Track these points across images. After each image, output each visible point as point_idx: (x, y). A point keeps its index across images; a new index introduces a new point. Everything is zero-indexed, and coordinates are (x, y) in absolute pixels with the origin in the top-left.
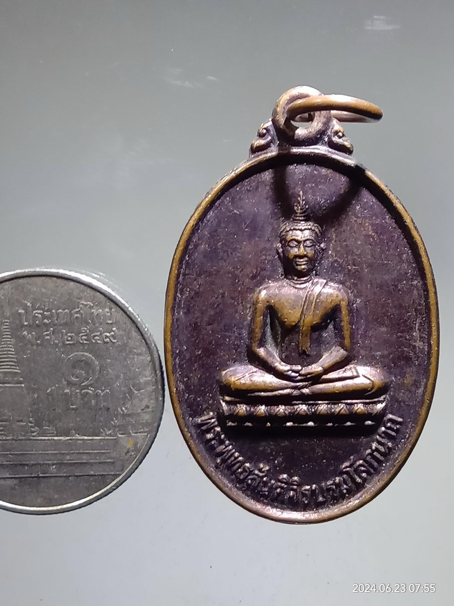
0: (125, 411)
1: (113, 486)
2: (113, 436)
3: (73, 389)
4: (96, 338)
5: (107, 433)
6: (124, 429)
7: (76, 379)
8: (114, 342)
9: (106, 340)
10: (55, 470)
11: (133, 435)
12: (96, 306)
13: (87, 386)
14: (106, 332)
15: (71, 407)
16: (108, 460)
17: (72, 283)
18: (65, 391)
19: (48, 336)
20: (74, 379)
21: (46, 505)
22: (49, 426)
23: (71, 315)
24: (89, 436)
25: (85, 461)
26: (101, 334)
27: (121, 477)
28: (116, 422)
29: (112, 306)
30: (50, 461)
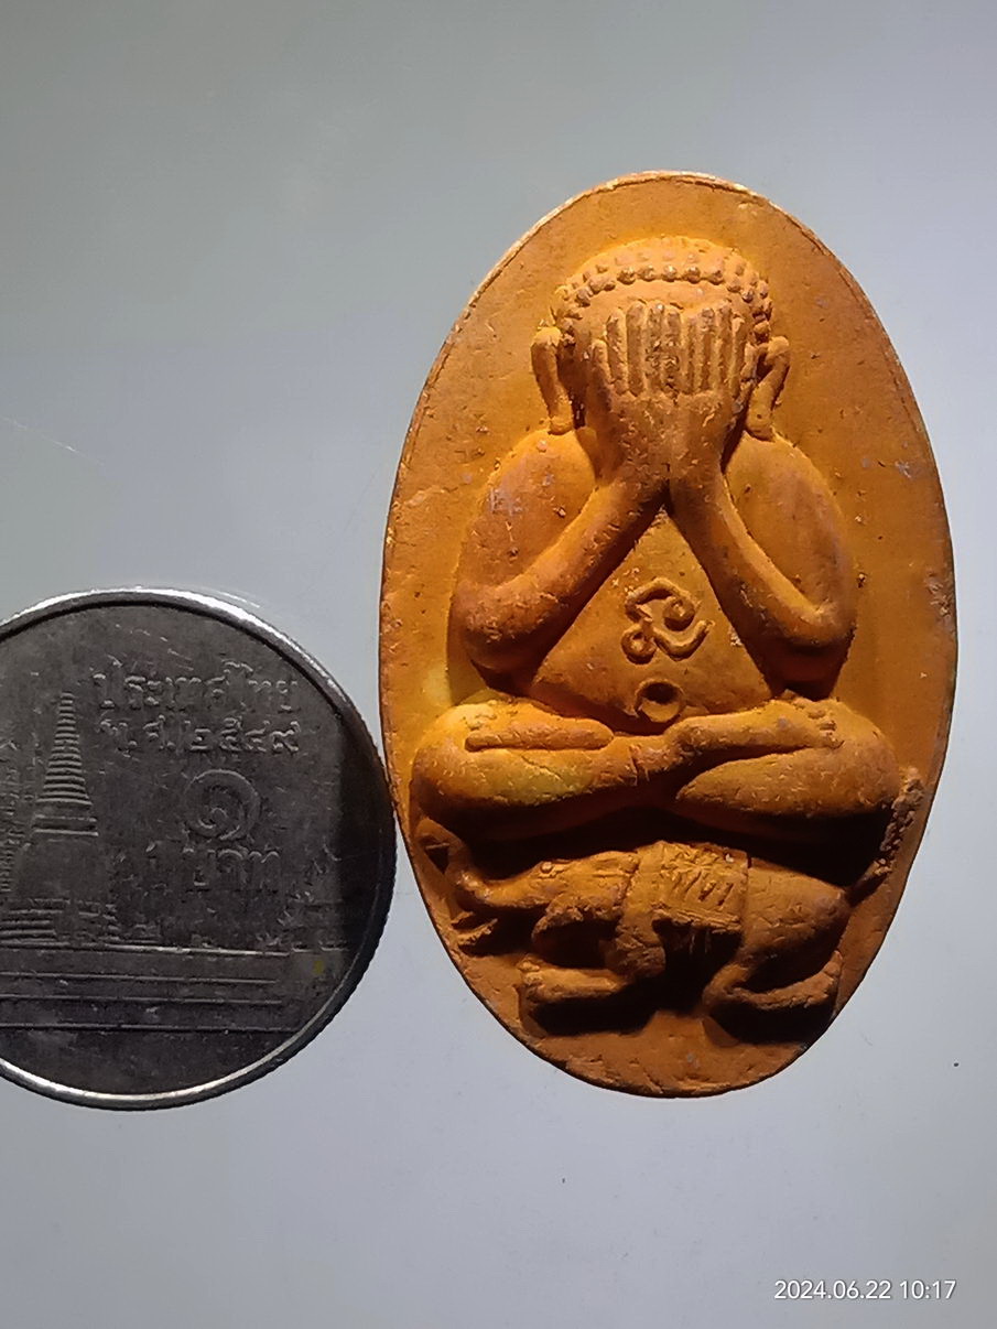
0: (311, 900)
1: (277, 1057)
2: (283, 951)
3: (201, 846)
4: (255, 740)
5: (271, 944)
6: (304, 937)
7: (211, 827)
8: (295, 752)
9: (275, 747)
10: (155, 1017)
11: (324, 949)
12: (259, 672)
13: (232, 842)
14: (278, 730)
15: (196, 884)
16: (268, 1002)
17: (209, 623)
18: (186, 850)
19: (153, 731)
20: (202, 824)
21: (133, 1090)
22: (146, 923)
23: (206, 690)
24: (232, 948)
25: (222, 1001)
26: (265, 734)
27: (294, 1038)
28: (289, 920)
29: (294, 675)
30: (146, 996)
